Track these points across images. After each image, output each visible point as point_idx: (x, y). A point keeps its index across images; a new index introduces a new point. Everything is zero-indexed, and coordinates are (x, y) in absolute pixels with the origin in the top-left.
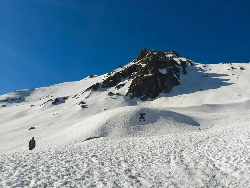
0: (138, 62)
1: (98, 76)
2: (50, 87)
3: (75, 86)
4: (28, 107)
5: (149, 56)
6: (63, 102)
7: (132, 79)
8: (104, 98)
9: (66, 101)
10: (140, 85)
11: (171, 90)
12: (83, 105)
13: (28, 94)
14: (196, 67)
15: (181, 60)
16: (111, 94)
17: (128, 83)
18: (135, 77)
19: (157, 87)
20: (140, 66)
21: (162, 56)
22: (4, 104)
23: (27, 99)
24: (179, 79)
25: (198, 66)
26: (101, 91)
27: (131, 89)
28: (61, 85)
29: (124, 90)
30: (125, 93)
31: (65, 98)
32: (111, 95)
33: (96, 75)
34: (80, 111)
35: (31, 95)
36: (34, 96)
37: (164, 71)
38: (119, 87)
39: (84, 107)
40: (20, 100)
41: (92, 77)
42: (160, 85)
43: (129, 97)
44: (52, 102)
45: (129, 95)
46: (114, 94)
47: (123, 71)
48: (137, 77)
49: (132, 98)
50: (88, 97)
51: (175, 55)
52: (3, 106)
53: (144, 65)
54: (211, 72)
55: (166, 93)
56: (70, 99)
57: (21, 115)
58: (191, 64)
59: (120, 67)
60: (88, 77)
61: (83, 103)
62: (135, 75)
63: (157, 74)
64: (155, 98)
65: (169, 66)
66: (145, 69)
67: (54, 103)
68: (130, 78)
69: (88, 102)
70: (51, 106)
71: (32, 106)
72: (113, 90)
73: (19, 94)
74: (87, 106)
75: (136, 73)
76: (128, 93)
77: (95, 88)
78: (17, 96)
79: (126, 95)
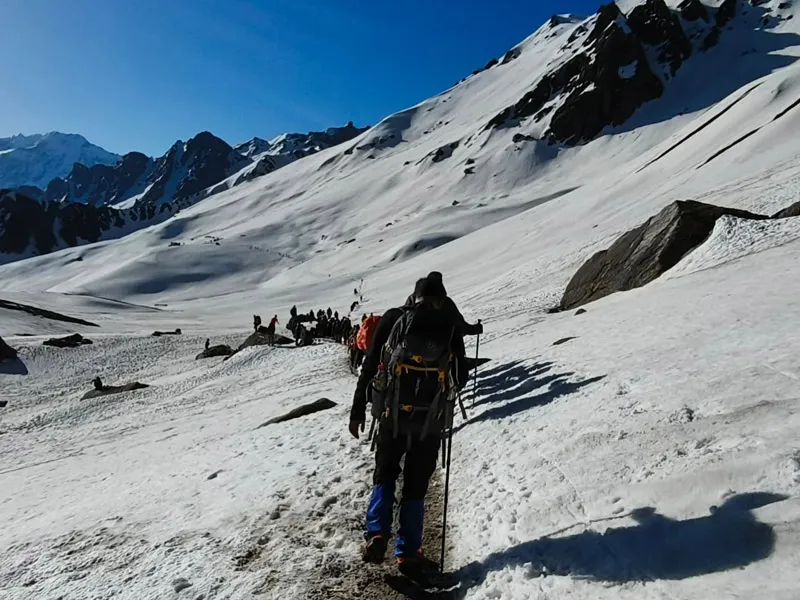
0: (590, 46)
4: (402, 167)
5: (608, 32)
6: (450, 155)
7: (568, 94)
8: (504, 148)
9: (456, 152)
12: (469, 166)
16: (518, 137)
17: (558, 101)
18: (573, 90)
19: (601, 115)
20: (589, 58)
22: (370, 152)
23: (405, 134)
26: (509, 127)
27: (554, 124)
29: (544, 125)
30: (542, 134)
31: (454, 145)
32: (516, 141)
34: (460, 182)
35: (411, 124)
36: (416, 124)
37: (629, 71)
38: (540, 117)
39: (468, 172)
40: (393, 139)
41: (554, 22)
42: (606, 111)
44: (433, 157)
45: (547, 137)
46: (523, 138)
47: (557, 73)
48: (576, 90)
49: (552, 141)
50: (485, 144)
52: (371, 157)
53: (593, 59)
55: (615, 126)
56: (461, 147)
61: (471, 161)
62: (575, 85)
66: (592, 69)
67: (435, 160)
68: (565, 92)
69: (479, 159)
70: (431, 165)
71: (407, 163)
72: (528, 125)
74: (473, 170)
75: (577, 77)
76: (547, 133)
77: (500, 121)
78: (387, 131)
79: (543, 138)
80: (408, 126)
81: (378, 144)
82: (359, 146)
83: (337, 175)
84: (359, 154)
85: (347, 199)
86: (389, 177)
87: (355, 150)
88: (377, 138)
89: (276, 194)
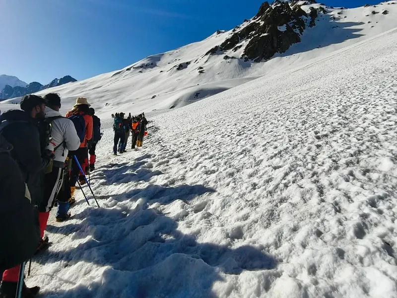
0: (258, 19)
1: (225, 31)
2: (178, 51)
3: (200, 47)
4: (159, 73)
5: (268, 12)
6: (186, 67)
7: (250, 40)
8: (220, 62)
9: (189, 66)
10: (255, 46)
11: (288, 48)
12: (201, 70)
13: (159, 59)
14: (329, 15)
15: (312, 9)
16: (226, 57)
17: (245, 43)
18: (253, 37)
19: (273, 47)
20: (259, 23)
21: (286, 9)
22: (141, 70)
23: (158, 63)
24: (302, 34)
25: (332, 13)
26: (219, 54)
27: (247, 51)
28: (188, 47)
29: (240, 53)
30: (240, 56)
31: (188, 63)
32: (226, 59)
33: (223, 31)
34: (197, 77)
35: (161, 59)
36: (164, 60)
37: (283, 29)
38: (236, 49)
39: (201, 72)
40: (152, 65)
41: (219, 33)
42: (275, 45)
43: (244, 60)
44: (177, 68)
45: (244, 57)
46: (230, 58)
47: (241, 31)
48: (254, 37)
49: (246, 60)
50: (207, 61)
51: (307, 2)
52: (140, 72)
53: (262, 23)
54: (346, 20)
55: (281, 53)
56: (192, 64)
57: (153, 80)
58: (325, 12)
59: (246, 21)
60: (216, 33)
61: (201, 68)
62: (253, 35)
63: (274, 32)
64: (269, 59)
65: (293, 19)
66: (263, 27)
67: (178, 69)
68: (248, 38)
69: (206, 67)
70: (176, 72)
71: (162, 71)
72: (230, 53)
73: (151, 60)
74: (204, 71)
75: (254, 32)
76: (243, 55)
77: (214, 51)
78: (148, 62)
79: (241, 58)
80: (160, 60)
81: (144, 67)
82: (134, 67)
83: (122, 78)
84: (134, 71)
85: (127, 87)
86: (152, 77)
87: (132, 69)
88: (144, 64)
89: (86, 87)
